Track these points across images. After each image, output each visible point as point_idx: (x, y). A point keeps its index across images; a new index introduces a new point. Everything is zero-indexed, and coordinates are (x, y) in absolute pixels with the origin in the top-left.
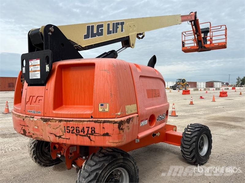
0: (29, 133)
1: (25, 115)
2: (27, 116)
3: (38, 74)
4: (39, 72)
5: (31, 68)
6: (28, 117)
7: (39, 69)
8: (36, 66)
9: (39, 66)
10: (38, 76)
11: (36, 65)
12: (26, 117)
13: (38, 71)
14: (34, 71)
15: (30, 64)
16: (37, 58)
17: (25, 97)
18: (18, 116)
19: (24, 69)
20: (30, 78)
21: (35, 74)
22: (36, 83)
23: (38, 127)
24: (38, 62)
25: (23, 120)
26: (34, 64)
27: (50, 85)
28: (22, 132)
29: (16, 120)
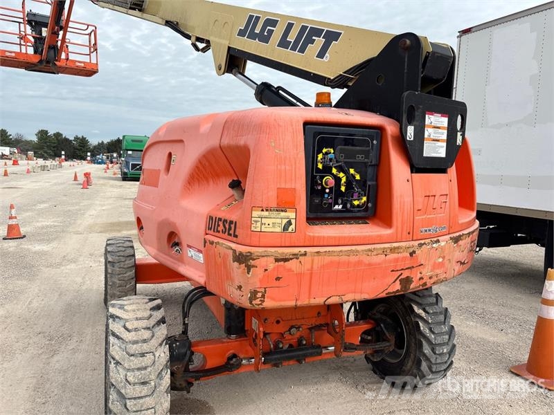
0: (421, 278)
1: (416, 243)
2: (422, 242)
3: (442, 147)
4: (445, 144)
5: (428, 132)
6: (425, 244)
7: (445, 137)
8: (440, 130)
9: (446, 132)
10: (442, 153)
11: (439, 128)
12: (421, 245)
13: (442, 141)
14: (434, 140)
15: (427, 122)
16: (443, 113)
17: (408, 199)
18: (384, 252)
19: (410, 131)
20: (424, 155)
21: (435, 149)
22: (437, 167)
23: (444, 258)
24: (444, 121)
25: (411, 254)
26: (436, 125)
27: (452, 171)
28: (397, 286)
29: (370, 265)
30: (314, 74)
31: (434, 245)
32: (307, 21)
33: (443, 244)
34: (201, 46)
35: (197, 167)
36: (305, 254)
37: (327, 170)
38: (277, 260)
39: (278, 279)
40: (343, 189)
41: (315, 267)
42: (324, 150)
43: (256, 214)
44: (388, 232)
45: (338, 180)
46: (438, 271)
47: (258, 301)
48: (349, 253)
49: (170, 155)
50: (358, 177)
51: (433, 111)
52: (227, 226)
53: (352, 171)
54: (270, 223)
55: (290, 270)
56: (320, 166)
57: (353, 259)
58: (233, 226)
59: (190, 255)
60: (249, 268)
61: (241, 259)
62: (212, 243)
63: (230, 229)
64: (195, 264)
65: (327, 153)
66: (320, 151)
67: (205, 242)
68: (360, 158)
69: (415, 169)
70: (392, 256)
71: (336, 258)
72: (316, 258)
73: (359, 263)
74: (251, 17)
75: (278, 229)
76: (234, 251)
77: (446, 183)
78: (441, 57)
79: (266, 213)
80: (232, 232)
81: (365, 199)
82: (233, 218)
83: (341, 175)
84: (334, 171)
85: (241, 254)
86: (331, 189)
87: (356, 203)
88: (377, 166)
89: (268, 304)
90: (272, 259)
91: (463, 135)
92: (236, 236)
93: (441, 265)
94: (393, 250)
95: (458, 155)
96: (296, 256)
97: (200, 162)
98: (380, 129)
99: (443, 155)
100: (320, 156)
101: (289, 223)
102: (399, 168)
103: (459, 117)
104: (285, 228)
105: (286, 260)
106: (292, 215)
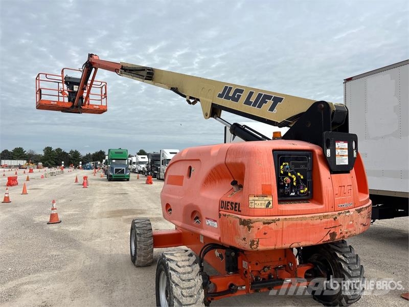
0: (341, 233)
1: (337, 213)
2: (340, 212)
3: (346, 159)
4: (347, 157)
5: (338, 152)
6: (341, 213)
7: (347, 154)
8: (344, 150)
9: (347, 151)
10: (346, 162)
11: (343, 149)
12: (339, 214)
13: (346, 156)
14: (341, 156)
15: (337, 146)
16: (345, 141)
17: (330, 188)
18: (320, 218)
19: (328, 151)
20: (337, 164)
21: (342, 160)
22: (344, 170)
23: (353, 221)
24: (346, 145)
25: (335, 219)
26: (342, 148)
27: (353, 171)
28: (328, 238)
29: (313, 225)
30: (268, 120)
31: (347, 214)
32: (262, 91)
33: (352, 213)
34: (192, 101)
35: (210, 174)
36: (279, 220)
37: (286, 174)
38: (264, 223)
39: (265, 234)
40: (295, 184)
41: (284, 227)
42: (284, 164)
43: (251, 198)
44: (320, 207)
45: (292, 179)
46: (350, 229)
47: (255, 246)
48: (302, 219)
49: (190, 168)
50: (302, 177)
51: (339, 140)
52: (234, 206)
53: (299, 174)
54: (259, 203)
55: (271, 229)
56: (282, 172)
57: (304, 222)
58: (237, 206)
59: (207, 223)
60: (249, 228)
61: (244, 223)
62: (225, 215)
63: (236, 207)
64: (212, 229)
65: (285, 165)
66: (281, 164)
67: (220, 215)
68: (302, 167)
69: (332, 172)
70: (324, 220)
71: (295, 222)
72: (285, 222)
73: (307, 224)
74: (226, 87)
75: (264, 207)
76: (240, 219)
77: (350, 179)
78: (341, 112)
79: (257, 198)
80: (237, 209)
81: (306, 189)
82: (238, 201)
83: (293, 176)
84: (289, 174)
85: (244, 220)
86: (288, 184)
87: (302, 191)
88: (312, 171)
89: (260, 248)
90: (262, 223)
91: (357, 152)
92: (240, 211)
93: (352, 226)
94: (325, 217)
95: (355, 163)
96: (274, 221)
97: (212, 171)
98: (312, 152)
99: (347, 163)
100: (282, 167)
101: (269, 203)
102: (324, 172)
103: (354, 143)
104: (267, 206)
105: (269, 223)
106: (270, 199)
